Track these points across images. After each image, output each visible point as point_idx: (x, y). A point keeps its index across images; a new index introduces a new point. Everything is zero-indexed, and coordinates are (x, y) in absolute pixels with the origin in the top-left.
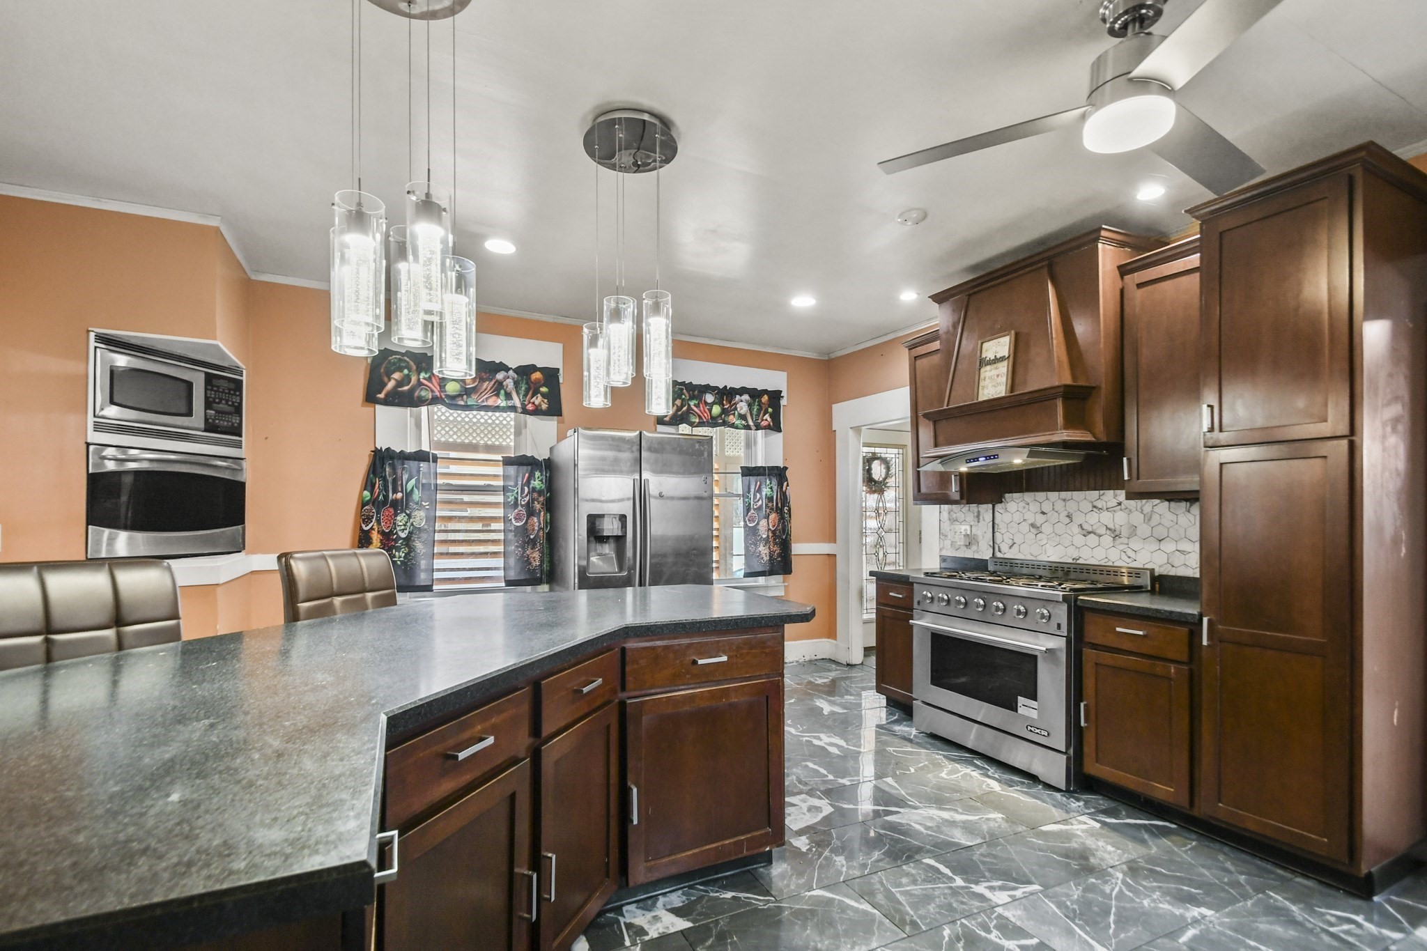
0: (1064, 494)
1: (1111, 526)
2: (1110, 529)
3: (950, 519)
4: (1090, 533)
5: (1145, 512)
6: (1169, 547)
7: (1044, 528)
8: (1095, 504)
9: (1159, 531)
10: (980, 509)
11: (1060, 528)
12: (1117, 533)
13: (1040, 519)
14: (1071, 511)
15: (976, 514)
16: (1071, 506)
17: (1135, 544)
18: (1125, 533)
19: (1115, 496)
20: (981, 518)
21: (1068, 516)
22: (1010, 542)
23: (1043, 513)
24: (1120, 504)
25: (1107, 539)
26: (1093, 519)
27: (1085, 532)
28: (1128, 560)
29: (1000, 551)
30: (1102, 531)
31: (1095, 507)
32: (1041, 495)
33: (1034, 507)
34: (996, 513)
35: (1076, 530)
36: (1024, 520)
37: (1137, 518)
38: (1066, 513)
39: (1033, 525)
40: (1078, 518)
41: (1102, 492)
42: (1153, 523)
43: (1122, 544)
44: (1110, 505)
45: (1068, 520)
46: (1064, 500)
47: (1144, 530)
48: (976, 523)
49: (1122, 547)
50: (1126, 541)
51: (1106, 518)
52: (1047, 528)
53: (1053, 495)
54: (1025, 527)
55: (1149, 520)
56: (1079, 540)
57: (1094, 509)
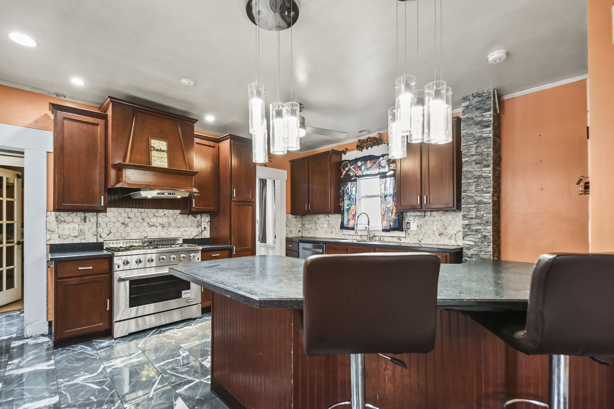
0: (140, 210)
1: (161, 223)
2: (161, 224)
3: (57, 221)
4: (152, 226)
5: (174, 218)
6: (182, 229)
7: (129, 225)
8: (155, 214)
9: (179, 225)
10: (86, 215)
11: (138, 224)
12: (163, 226)
13: (127, 220)
14: (144, 217)
15: (83, 218)
16: (144, 215)
17: (170, 229)
18: (167, 225)
19: (163, 212)
20: (87, 220)
21: (142, 219)
22: (108, 232)
23: (129, 218)
24: (165, 215)
25: (160, 228)
26: (154, 220)
27: (150, 226)
28: (168, 235)
29: (101, 237)
30: (158, 225)
31: (155, 215)
32: (128, 210)
33: (124, 215)
34: (99, 218)
35: (146, 224)
36: (118, 221)
37: (171, 220)
38: (141, 218)
39: (123, 223)
40: (147, 220)
41: (158, 210)
42: (177, 221)
43: (165, 229)
44: (161, 215)
45: (142, 221)
46: (141, 212)
47: (173, 224)
48: (83, 223)
49: (165, 231)
50: (167, 228)
51: (159, 220)
52: (131, 225)
53: (135, 210)
54: (118, 224)
55: (175, 220)
56: (147, 229)
57: (154, 216)
